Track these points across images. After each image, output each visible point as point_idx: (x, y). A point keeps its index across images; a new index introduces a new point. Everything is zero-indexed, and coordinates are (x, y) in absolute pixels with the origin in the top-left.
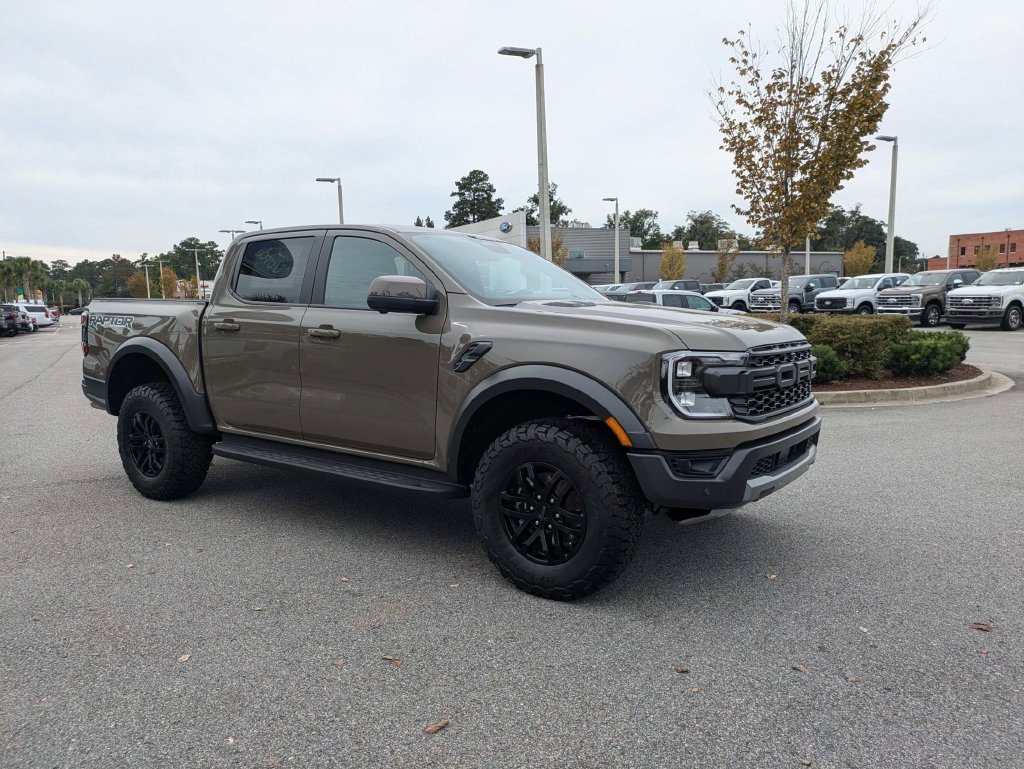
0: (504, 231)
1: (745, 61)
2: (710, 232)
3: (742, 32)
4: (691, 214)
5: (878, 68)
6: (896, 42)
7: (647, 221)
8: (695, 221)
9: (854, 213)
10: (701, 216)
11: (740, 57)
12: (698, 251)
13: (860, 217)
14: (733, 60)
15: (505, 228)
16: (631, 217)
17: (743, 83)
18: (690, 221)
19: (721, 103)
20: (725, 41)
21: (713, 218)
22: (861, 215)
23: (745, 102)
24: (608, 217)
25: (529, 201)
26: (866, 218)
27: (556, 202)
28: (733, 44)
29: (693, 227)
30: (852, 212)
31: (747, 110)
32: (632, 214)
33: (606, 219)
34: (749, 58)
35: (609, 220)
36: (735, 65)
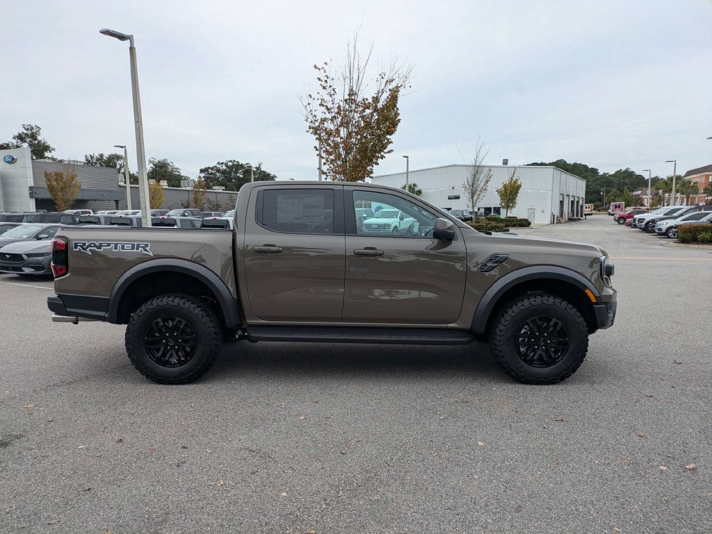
0: (9, 162)
1: (326, 81)
2: (168, 174)
3: (326, 63)
4: (152, 160)
5: (394, 98)
6: (399, 85)
7: (120, 162)
8: (155, 165)
9: (258, 168)
10: (159, 162)
11: (324, 79)
12: (167, 187)
13: (261, 171)
14: (320, 80)
15: (10, 160)
16: (105, 158)
17: (324, 94)
18: (151, 165)
19: (309, 104)
20: (315, 67)
21: (168, 164)
22: (262, 170)
23: (326, 106)
24: (86, 156)
25: (14, 138)
26: (264, 172)
27: (39, 142)
28: (319, 69)
29: (154, 170)
30: (256, 168)
31: (326, 111)
32: (106, 155)
33: (84, 158)
34: (328, 80)
35: (87, 160)
36: (320, 82)
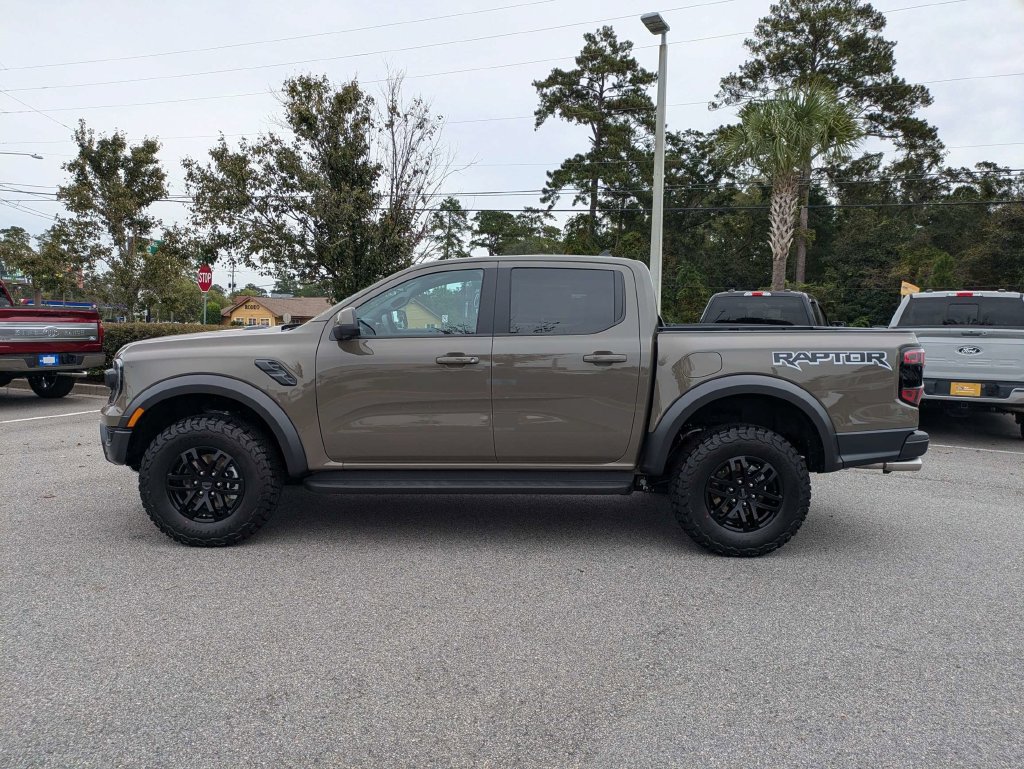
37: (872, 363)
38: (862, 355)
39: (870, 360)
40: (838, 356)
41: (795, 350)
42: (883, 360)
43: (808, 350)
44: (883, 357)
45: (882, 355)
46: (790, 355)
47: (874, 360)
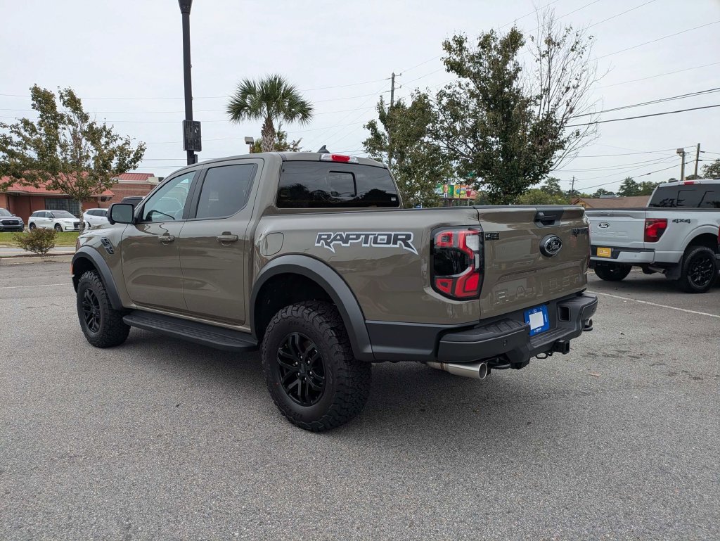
37: (398, 246)
38: (389, 236)
39: (395, 243)
40: (367, 236)
41: (334, 231)
42: (409, 242)
43: (344, 230)
44: (410, 239)
45: (408, 237)
46: (329, 236)
47: (399, 242)
